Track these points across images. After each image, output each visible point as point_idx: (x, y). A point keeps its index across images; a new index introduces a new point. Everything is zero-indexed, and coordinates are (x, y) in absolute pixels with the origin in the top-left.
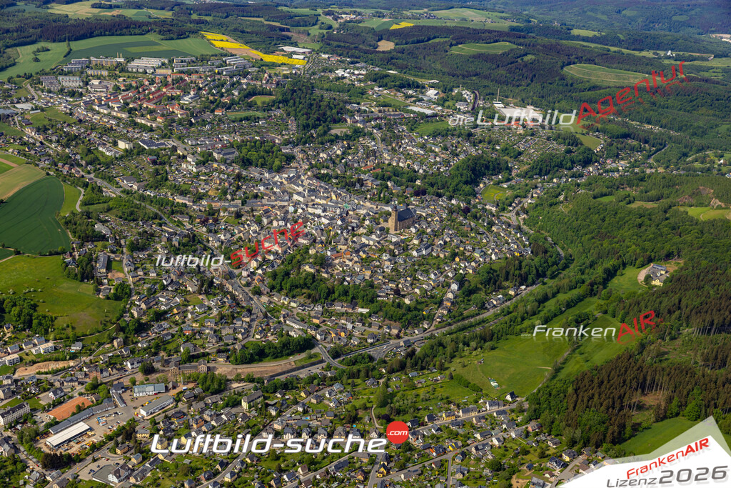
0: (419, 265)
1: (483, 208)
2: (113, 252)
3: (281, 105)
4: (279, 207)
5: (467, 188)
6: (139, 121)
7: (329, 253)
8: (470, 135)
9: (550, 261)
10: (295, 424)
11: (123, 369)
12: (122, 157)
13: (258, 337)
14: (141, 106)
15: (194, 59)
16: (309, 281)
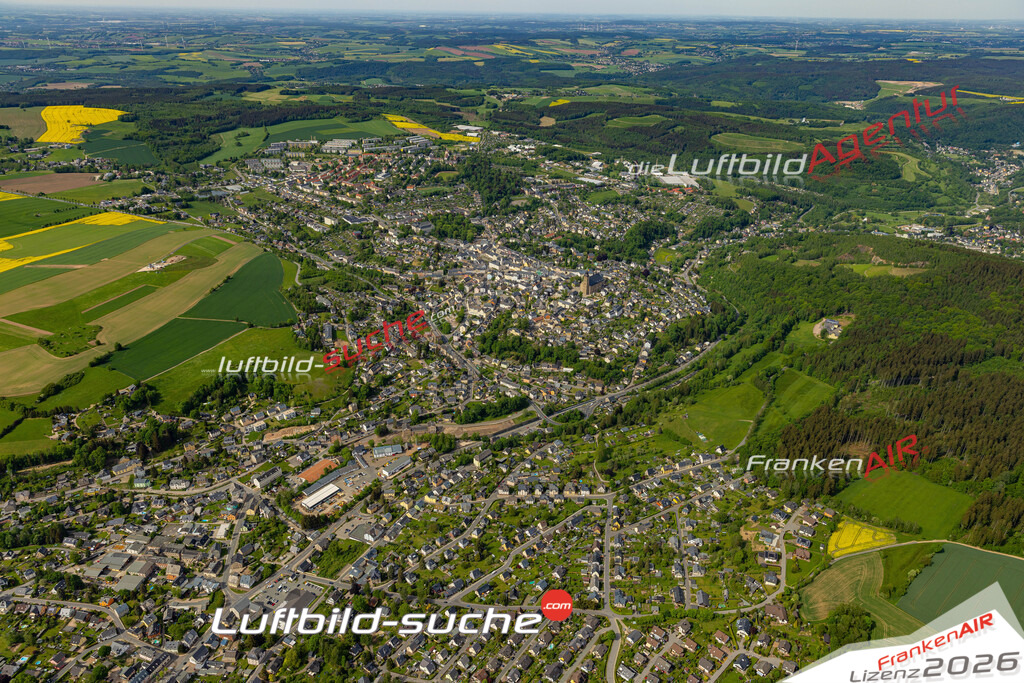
0: (613, 326)
1: (660, 270)
2: (336, 322)
3: (464, 180)
4: (479, 275)
5: (642, 252)
6: (340, 198)
7: (530, 317)
8: (637, 202)
9: (729, 317)
10: (527, 480)
11: (359, 432)
12: (330, 232)
13: (477, 397)
14: (340, 184)
15: (380, 139)
16: (516, 344)
